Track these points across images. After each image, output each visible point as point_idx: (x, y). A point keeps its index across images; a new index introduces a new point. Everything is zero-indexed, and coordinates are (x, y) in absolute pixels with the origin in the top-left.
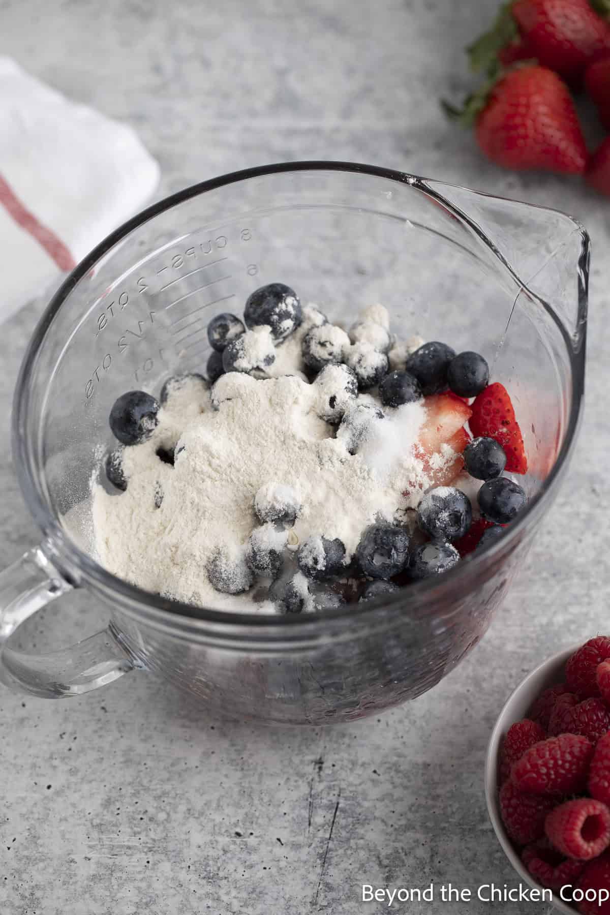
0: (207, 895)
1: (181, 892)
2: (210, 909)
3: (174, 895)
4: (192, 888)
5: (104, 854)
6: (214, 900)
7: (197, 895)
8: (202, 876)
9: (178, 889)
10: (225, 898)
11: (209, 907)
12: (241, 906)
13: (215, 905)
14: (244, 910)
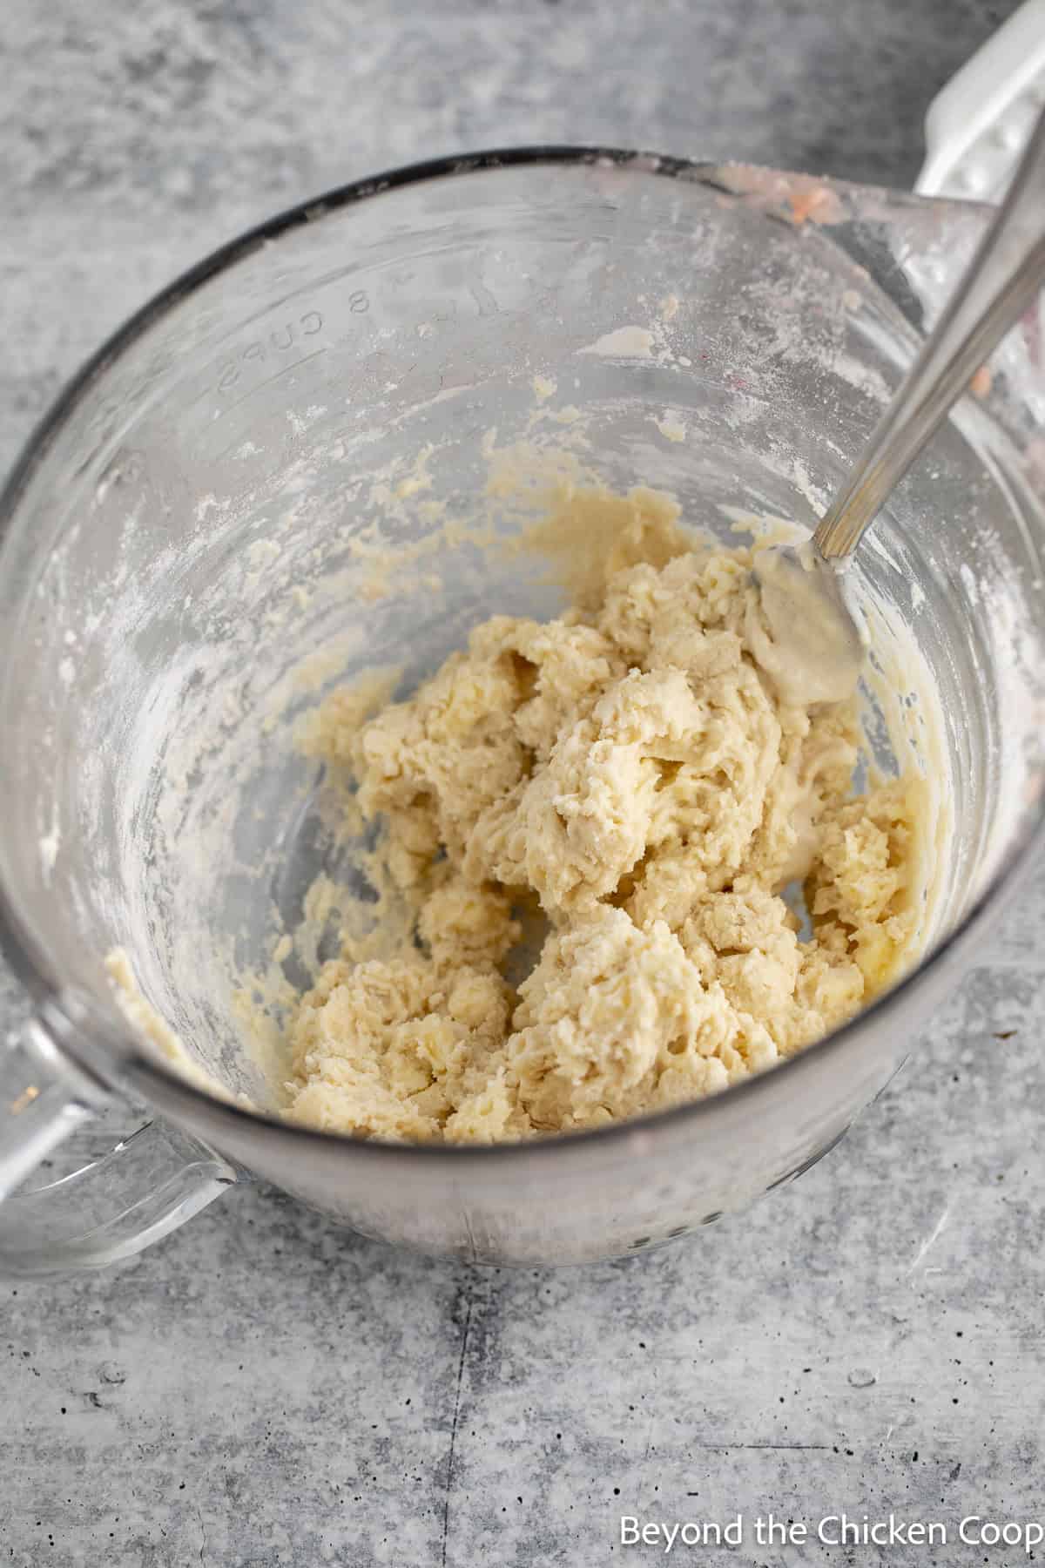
0: (275, 1229)
1: (225, 1223)
2: (282, 1256)
3: (212, 1231)
4: (247, 1215)
5: (78, 1153)
6: (287, 1237)
7: (257, 1228)
8: (265, 1192)
9: (218, 1218)
10: (308, 1234)
11: (278, 1252)
12: (341, 1249)
13: (290, 1248)
14: (344, 1256)
